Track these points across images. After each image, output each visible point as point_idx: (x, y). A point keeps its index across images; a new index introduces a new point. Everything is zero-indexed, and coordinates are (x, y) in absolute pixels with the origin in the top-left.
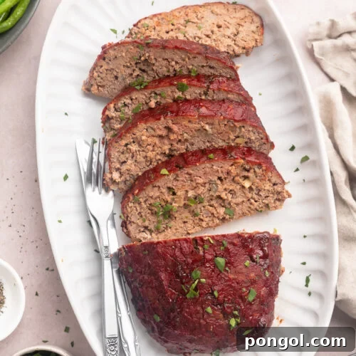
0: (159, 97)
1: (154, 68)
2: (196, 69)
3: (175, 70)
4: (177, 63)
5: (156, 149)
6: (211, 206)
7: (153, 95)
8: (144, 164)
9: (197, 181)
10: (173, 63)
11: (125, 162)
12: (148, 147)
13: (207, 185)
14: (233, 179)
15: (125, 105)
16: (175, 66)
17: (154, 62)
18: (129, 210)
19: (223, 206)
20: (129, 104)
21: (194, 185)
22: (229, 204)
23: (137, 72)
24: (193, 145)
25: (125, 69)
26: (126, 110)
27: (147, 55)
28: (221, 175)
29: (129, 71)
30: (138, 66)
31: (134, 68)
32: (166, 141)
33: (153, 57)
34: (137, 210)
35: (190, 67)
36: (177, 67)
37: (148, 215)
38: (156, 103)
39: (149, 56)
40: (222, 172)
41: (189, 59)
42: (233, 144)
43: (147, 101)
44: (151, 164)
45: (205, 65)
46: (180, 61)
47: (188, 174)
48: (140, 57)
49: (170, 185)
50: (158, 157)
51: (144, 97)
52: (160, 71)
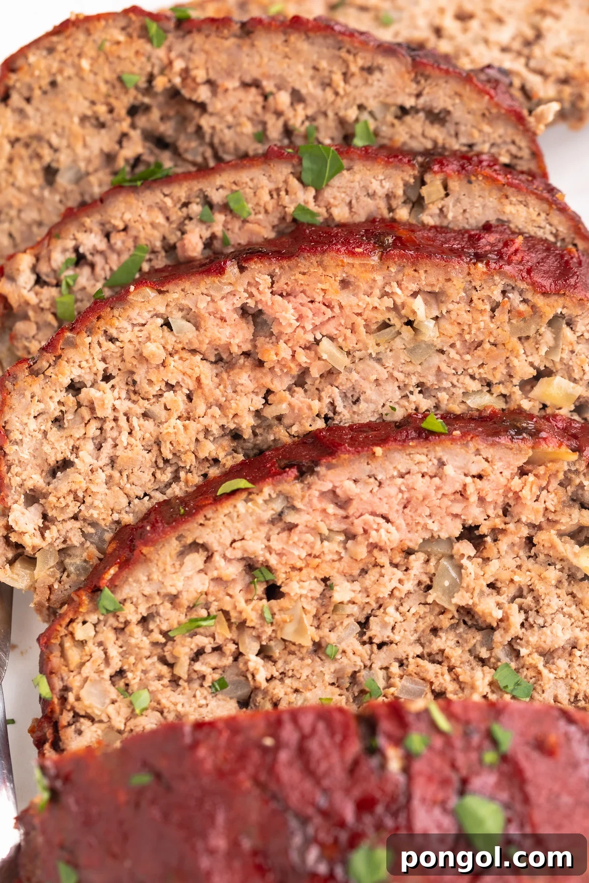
0: (220, 218)
1: (206, 122)
2: (372, 125)
3: (288, 132)
4: (297, 97)
5: (200, 407)
6: (432, 658)
7: (196, 209)
8: (147, 476)
9: (374, 537)
10: (283, 99)
11: (65, 464)
12: (169, 395)
13: (417, 562)
14: (530, 542)
15: (80, 260)
16: (289, 113)
17: (203, 94)
18: (74, 655)
19: (483, 662)
20: (95, 251)
21: (362, 551)
22: (513, 651)
23: (135, 147)
24: (356, 401)
25: (89, 130)
26: (84, 277)
27: (179, 65)
28: (475, 514)
29: (101, 141)
30: (142, 121)
31: (125, 126)
32: (245, 378)
33: (200, 75)
34: (107, 660)
35: (352, 114)
36: (297, 118)
37: (156, 685)
38: (208, 244)
39: (186, 73)
40: (482, 500)
41: (346, 77)
42: (526, 405)
43: (172, 239)
44: (176, 478)
45: (409, 102)
46: (309, 88)
47: (333, 495)
48: (151, 78)
49: (256, 547)
50: (209, 449)
51: (160, 219)
52: (228, 135)
